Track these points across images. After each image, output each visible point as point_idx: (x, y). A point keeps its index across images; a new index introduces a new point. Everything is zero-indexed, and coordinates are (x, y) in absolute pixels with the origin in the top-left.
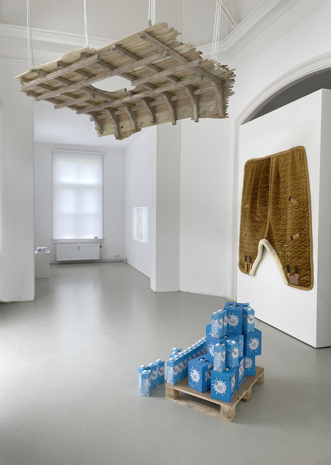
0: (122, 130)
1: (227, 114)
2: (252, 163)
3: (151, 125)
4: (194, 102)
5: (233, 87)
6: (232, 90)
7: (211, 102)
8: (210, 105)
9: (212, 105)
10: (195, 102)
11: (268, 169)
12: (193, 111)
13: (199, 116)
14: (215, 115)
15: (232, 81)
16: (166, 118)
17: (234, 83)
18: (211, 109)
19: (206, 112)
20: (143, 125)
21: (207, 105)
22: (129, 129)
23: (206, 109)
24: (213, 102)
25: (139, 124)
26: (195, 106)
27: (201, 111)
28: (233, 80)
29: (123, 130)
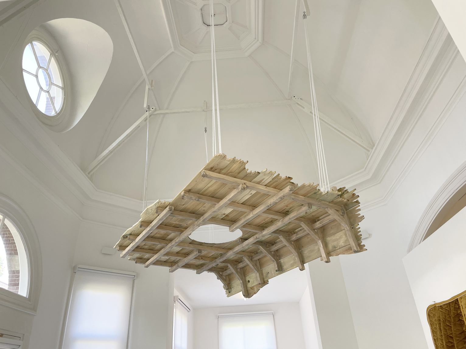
0: (248, 285)
1: (364, 246)
2: (435, 310)
3: (278, 275)
4: (317, 237)
5: (360, 210)
6: (359, 214)
7: (338, 234)
8: (338, 237)
9: (340, 238)
10: (319, 238)
11: (460, 318)
12: (319, 249)
13: (329, 254)
14: (349, 249)
15: (357, 204)
16: (292, 262)
17: (359, 206)
18: (342, 243)
19: (335, 248)
20: (269, 275)
21: (334, 238)
22: (256, 283)
23: (335, 243)
24: (341, 234)
25: (264, 275)
26: (320, 243)
27: (330, 247)
28: (358, 202)
29: (250, 285)
